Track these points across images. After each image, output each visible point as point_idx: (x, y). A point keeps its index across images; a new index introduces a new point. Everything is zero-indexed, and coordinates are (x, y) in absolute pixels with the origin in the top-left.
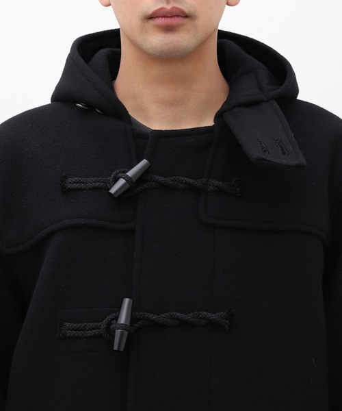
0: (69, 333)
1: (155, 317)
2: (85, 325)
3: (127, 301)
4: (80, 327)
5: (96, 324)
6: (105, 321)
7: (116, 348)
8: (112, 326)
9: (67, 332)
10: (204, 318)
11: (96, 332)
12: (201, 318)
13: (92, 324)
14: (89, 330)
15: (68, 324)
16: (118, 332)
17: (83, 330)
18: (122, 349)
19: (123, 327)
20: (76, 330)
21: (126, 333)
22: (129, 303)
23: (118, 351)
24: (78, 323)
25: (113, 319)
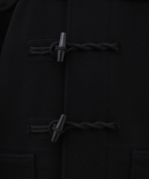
0: (33, 52)
1: (79, 45)
2: (41, 48)
3: (63, 34)
4: (38, 49)
5: (47, 47)
6: (52, 45)
7: (58, 60)
8: (56, 49)
9: (32, 52)
10: (105, 46)
11: (47, 52)
12: (104, 46)
13: (45, 48)
14: (43, 51)
15: (32, 48)
16: (59, 52)
17: (40, 51)
18: (62, 61)
19: (62, 49)
20: (36, 51)
21: (64, 52)
22: (64, 35)
23: (60, 62)
24: (38, 47)
25: (56, 44)
